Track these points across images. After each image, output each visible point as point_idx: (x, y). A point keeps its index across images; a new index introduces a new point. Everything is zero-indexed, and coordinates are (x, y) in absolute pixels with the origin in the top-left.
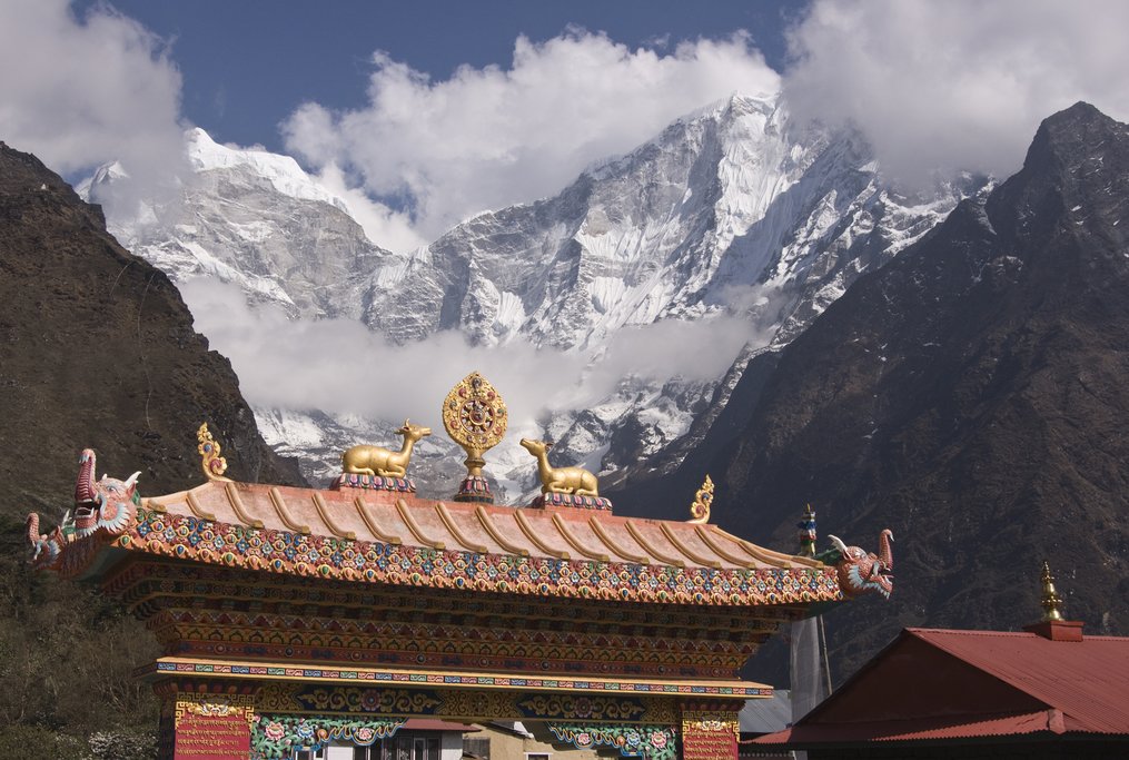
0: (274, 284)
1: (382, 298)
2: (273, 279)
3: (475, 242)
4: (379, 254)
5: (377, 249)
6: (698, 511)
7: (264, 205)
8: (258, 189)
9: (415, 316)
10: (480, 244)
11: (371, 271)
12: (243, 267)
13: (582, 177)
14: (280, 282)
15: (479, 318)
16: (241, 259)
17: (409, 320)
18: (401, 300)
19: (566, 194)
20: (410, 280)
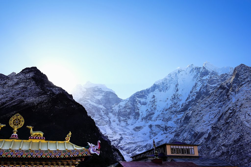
0: (103, 106)
1: (121, 107)
2: (103, 105)
3: (136, 97)
4: (120, 100)
5: (120, 99)
6: (67, 139)
7: (101, 93)
8: (99, 90)
9: (127, 110)
10: (137, 97)
11: (119, 103)
12: (97, 103)
13: (154, 84)
14: (104, 106)
15: (138, 110)
16: (97, 102)
17: (127, 111)
18: (125, 107)
19: (152, 87)
20: (126, 104)
